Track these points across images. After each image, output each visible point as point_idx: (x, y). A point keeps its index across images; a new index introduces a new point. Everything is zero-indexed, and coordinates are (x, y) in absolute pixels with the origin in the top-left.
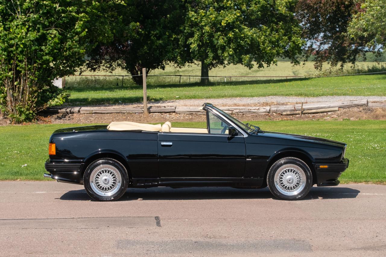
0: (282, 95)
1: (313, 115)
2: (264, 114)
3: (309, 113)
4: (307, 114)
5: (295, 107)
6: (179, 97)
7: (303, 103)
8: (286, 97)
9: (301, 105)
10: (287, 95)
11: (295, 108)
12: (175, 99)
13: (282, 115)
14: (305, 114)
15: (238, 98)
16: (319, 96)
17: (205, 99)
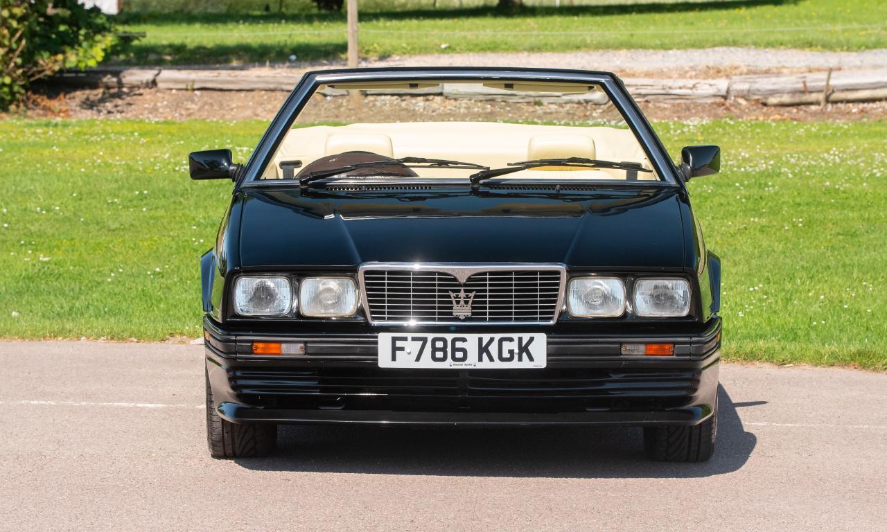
0: (756, 44)
1: (861, 106)
2: (710, 101)
3: (848, 101)
4: (842, 101)
5: (804, 83)
6: (449, 47)
7: (830, 70)
8: (767, 50)
9: (824, 76)
10: (769, 45)
11: (805, 86)
12: (437, 51)
13: (765, 104)
14: (835, 102)
15: (623, 52)
16: (867, 47)
17: (526, 54)
